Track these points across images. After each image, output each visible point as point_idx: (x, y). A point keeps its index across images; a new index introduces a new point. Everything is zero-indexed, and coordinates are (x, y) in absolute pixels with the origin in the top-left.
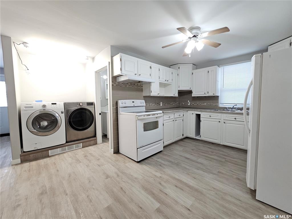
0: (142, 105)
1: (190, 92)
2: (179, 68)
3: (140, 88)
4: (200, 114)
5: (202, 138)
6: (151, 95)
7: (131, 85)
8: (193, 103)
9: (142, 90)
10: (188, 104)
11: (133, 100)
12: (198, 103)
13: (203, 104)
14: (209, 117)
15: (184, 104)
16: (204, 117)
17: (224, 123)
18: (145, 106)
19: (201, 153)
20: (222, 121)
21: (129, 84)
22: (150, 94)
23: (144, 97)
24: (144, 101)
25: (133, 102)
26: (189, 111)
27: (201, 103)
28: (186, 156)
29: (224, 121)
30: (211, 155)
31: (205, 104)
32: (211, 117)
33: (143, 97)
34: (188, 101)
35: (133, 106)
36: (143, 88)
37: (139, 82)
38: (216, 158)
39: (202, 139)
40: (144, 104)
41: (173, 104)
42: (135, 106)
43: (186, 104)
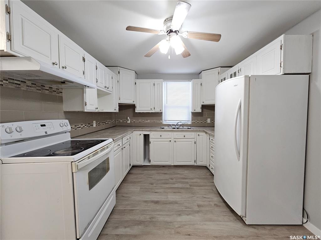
0: (65, 129)
1: (133, 107)
2: (119, 73)
3: (58, 95)
4: (149, 134)
5: (153, 163)
6: (86, 111)
7: (33, 85)
8: (134, 120)
9: (60, 100)
10: (128, 122)
11: (43, 122)
12: (140, 120)
13: (147, 121)
14: (160, 137)
15: (121, 121)
16: (153, 137)
17: (175, 141)
18: (69, 132)
19: (163, 185)
20: (173, 140)
21: (29, 83)
22: (83, 108)
23: (66, 113)
24: (67, 121)
25: (42, 126)
26: (134, 132)
27: (144, 120)
28: (153, 199)
29: (175, 140)
30: (174, 184)
31: (149, 121)
32: (162, 137)
33: (63, 114)
34: (128, 118)
35: (45, 134)
36: (64, 95)
37: (64, 82)
38: (180, 185)
39: (151, 164)
40: (69, 128)
41: (109, 123)
42: (48, 133)
43: (125, 121)
